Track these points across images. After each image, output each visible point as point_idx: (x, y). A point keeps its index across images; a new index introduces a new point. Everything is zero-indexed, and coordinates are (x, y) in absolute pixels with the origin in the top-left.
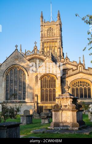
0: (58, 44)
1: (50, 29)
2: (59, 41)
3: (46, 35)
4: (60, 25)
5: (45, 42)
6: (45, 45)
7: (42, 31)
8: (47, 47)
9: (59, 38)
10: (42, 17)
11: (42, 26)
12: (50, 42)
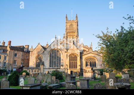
0: (76, 34)
1: (71, 25)
2: (76, 32)
3: (69, 28)
4: (77, 22)
5: (68, 33)
6: (68, 34)
7: (66, 26)
8: (69, 36)
9: (76, 30)
10: (67, 17)
11: (67, 23)
12: (71, 33)
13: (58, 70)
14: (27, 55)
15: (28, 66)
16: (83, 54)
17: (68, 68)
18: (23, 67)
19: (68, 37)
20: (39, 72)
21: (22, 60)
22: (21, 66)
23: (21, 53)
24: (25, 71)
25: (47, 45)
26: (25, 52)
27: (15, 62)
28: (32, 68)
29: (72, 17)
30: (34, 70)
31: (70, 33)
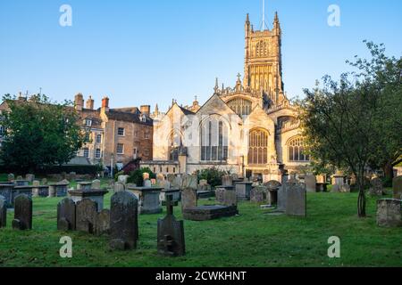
0: (274, 69)
1: (261, 44)
2: (275, 63)
3: (254, 53)
4: (279, 37)
5: (252, 66)
6: (253, 71)
7: (247, 47)
8: (256, 74)
9: (275, 58)
10: (248, 23)
11: (248, 38)
12: (261, 66)
13: (217, 167)
14: (147, 131)
15: (150, 157)
16: (283, 130)
17: (246, 163)
18: (139, 159)
19: (253, 78)
20: (177, 172)
21: (137, 143)
22: (135, 158)
23: (133, 125)
24: (147, 170)
25: (196, 103)
26: (142, 123)
27: (119, 147)
28: (161, 163)
29: (263, 22)
30: (164, 168)
31: (257, 66)
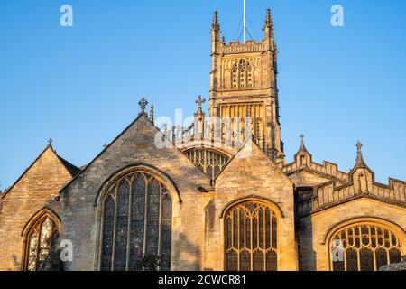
1: (241, 66)
2: (268, 101)
3: (228, 83)
4: (273, 52)
7: (215, 71)
9: (269, 92)
10: (217, 28)
11: (216, 54)
31: (233, 106)
